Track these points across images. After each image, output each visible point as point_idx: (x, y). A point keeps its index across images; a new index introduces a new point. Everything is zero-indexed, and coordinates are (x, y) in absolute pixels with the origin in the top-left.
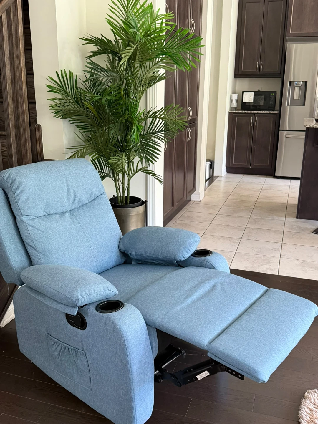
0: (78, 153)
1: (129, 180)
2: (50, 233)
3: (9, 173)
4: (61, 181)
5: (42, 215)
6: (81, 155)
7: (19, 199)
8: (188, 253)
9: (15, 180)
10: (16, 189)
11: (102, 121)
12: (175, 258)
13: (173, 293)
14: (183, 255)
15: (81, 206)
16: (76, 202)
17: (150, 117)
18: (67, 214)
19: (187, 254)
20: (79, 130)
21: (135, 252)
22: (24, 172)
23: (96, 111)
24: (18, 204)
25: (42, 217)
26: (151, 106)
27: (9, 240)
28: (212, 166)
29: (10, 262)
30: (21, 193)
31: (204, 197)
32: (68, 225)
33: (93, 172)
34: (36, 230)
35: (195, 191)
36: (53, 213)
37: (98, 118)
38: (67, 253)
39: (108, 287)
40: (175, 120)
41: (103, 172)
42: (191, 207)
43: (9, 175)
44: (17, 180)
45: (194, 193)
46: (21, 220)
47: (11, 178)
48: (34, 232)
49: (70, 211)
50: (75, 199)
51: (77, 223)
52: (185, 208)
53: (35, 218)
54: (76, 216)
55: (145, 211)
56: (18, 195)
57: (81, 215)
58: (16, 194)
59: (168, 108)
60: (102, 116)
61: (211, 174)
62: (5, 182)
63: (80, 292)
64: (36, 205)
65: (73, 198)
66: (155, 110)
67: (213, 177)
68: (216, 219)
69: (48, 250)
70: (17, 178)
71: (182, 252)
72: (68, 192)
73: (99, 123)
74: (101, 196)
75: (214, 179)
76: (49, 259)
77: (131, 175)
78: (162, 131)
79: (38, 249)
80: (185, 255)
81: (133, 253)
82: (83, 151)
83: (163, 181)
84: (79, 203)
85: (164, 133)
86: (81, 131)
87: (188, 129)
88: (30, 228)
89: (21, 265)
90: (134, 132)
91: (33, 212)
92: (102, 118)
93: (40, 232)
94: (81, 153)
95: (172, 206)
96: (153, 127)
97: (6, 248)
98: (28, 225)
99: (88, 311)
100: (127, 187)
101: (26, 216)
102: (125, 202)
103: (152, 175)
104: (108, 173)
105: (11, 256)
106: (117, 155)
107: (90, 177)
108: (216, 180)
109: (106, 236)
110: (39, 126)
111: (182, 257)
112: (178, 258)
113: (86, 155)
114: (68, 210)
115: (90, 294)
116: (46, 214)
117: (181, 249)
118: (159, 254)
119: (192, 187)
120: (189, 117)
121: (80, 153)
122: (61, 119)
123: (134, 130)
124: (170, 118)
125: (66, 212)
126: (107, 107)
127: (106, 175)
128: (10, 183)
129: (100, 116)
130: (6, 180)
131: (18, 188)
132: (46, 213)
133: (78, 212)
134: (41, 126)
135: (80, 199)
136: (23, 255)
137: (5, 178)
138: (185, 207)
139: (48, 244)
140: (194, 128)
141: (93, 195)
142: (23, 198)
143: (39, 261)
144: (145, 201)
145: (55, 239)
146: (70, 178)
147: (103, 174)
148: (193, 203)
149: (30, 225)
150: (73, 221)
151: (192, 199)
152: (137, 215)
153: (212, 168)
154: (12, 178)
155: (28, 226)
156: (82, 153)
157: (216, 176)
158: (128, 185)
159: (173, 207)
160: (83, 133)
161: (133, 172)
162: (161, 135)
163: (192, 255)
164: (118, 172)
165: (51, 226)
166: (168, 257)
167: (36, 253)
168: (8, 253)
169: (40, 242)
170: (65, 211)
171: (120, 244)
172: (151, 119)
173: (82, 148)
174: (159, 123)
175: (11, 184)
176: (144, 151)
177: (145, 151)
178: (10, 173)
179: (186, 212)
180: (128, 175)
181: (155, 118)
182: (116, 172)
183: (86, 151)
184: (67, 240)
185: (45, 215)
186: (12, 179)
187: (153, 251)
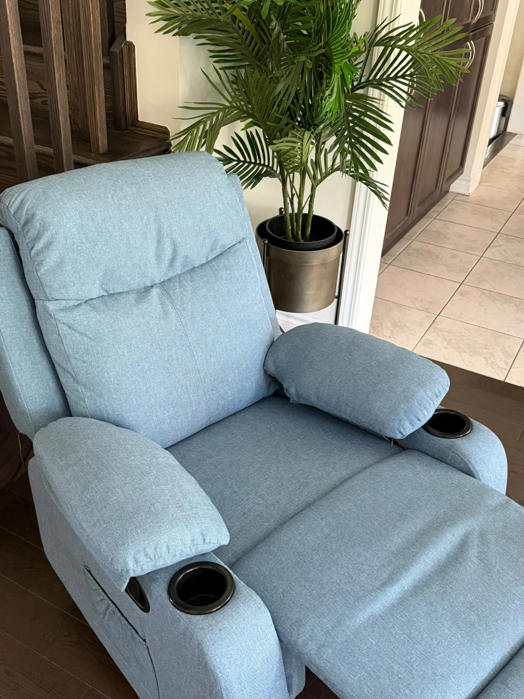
0: (206, 122)
1: (313, 189)
2: (108, 344)
3: (21, 196)
4: (142, 219)
5: (95, 297)
6: (212, 127)
7: (42, 264)
8: (412, 425)
9: (33, 215)
10: (35, 240)
11: (265, 46)
12: (380, 430)
13: (359, 555)
14: (402, 429)
15: (188, 271)
16: (178, 264)
17: (378, 44)
18: (155, 292)
19: (410, 426)
20: (214, 62)
21: (297, 391)
22: (55, 196)
23: (253, 22)
24: (39, 274)
25: (94, 301)
26: (387, 14)
27: (18, 353)
28: (505, 112)
29: (20, 400)
30: (46, 248)
31: (479, 184)
32: (152, 322)
33: (222, 192)
34: (77, 335)
35: (462, 173)
36: (121, 290)
37: (257, 39)
38: (145, 388)
39: (203, 535)
40: (438, 58)
41: (260, 164)
42: (447, 208)
43: (22, 201)
44: (38, 217)
45: (461, 177)
46: (46, 309)
47: (25, 210)
48: (72, 340)
49: (163, 284)
50: (173, 259)
51: (173, 315)
52: (434, 212)
53: (78, 305)
54: (174, 297)
55: (341, 255)
56: (38, 254)
57: (185, 293)
58: (33, 251)
59: (426, 27)
60: (267, 36)
61: (502, 128)
62: (11, 218)
63: (132, 552)
64: (80, 278)
65: (170, 257)
66: (393, 25)
67: (505, 134)
68: (495, 246)
69: (102, 383)
70: (37, 212)
71: (400, 421)
72: (159, 242)
73: (259, 50)
74: (238, 246)
75: (506, 139)
76: (102, 400)
77: (319, 177)
78: (403, 76)
79: (79, 378)
80: (404, 429)
81: (291, 390)
82: (218, 117)
83: (389, 197)
84: (184, 266)
85: (407, 82)
86: (218, 66)
87: (468, 43)
88: (63, 329)
89: (44, 406)
90: (330, 95)
91: (75, 293)
92: (266, 40)
93: (85, 339)
94: (211, 122)
95: (407, 215)
96: (386, 65)
97: (10, 369)
98: (59, 323)
99: (152, 587)
100: (309, 199)
101: (56, 302)
102: (300, 233)
103: (364, 183)
104: (271, 165)
105: (21, 386)
106: (290, 135)
107: (215, 205)
108: (511, 142)
109: (238, 342)
110: (131, 47)
111: (398, 432)
112: (387, 432)
113: (223, 126)
114: (157, 281)
115: (157, 557)
116: (105, 294)
117: (398, 414)
118: (346, 410)
119: (458, 167)
120: (475, 16)
121: (208, 123)
122: (173, 36)
123: (332, 91)
124: (427, 52)
125: (152, 287)
126: (277, 20)
127: (265, 169)
128: (22, 222)
129: (261, 33)
130: (16, 213)
131: (38, 238)
132: (106, 291)
133: (180, 287)
134: (134, 46)
135: (186, 257)
136: (48, 385)
137: (12, 210)
138: (434, 208)
139: (103, 368)
140: (483, 39)
141: (219, 246)
142: (50, 260)
143: (82, 402)
144: (343, 231)
145: (119, 357)
146: (166, 210)
147: (258, 168)
148: (453, 199)
149: (64, 323)
150: (166, 312)
151: (450, 191)
152: (324, 264)
153: (507, 114)
154: (27, 209)
155: (60, 326)
156: (214, 123)
157: (511, 133)
158: (312, 197)
159: (408, 217)
160: (221, 72)
161: (324, 171)
162: (402, 87)
163: (424, 427)
164: (290, 169)
165: (112, 327)
166: (365, 422)
167: (76, 385)
168: (15, 379)
169: (84, 362)
170: (149, 284)
171: (267, 358)
172: (382, 48)
173: (215, 111)
174: (399, 59)
175: (26, 223)
176: (350, 140)
177: (353, 140)
178: (24, 197)
179: (435, 221)
180: (312, 178)
181: (390, 48)
182: (287, 170)
183: (223, 117)
184: (145, 359)
185: (103, 296)
186: (27, 214)
187: (333, 400)
